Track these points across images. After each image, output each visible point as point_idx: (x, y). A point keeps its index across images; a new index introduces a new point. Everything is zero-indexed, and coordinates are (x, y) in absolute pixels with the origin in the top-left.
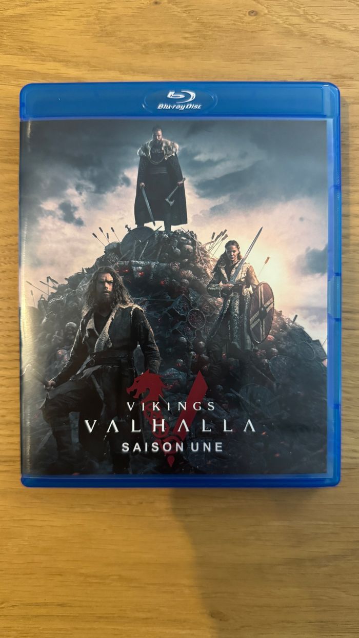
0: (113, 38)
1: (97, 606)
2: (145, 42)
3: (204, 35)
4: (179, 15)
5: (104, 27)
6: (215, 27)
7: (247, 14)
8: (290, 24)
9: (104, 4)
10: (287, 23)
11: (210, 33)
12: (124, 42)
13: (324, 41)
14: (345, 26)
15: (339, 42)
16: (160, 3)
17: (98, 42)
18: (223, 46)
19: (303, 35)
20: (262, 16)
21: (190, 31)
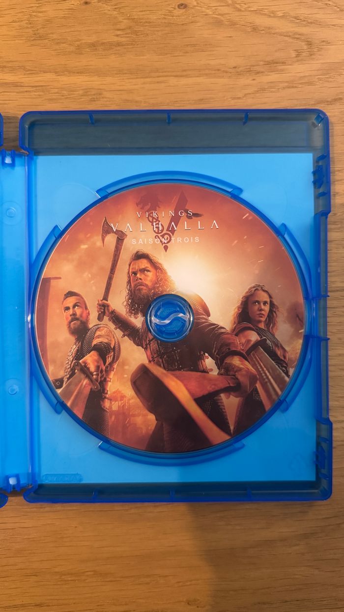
0: (46, 41)
3: (136, 31)
4: (109, 13)
5: (37, 30)
6: (146, 22)
7: (177, 7)
8: (219, 14)
9: (35, 8)
10: (217, 13)
11: (142, 29)
12: (58, 43)
14: (273, 12)
15: (269, 28)
16: (90, 3)
17: (32, 45)
18: (155, 40)
19: (233, 24)
20: (192, 8)
21: (122, 28)
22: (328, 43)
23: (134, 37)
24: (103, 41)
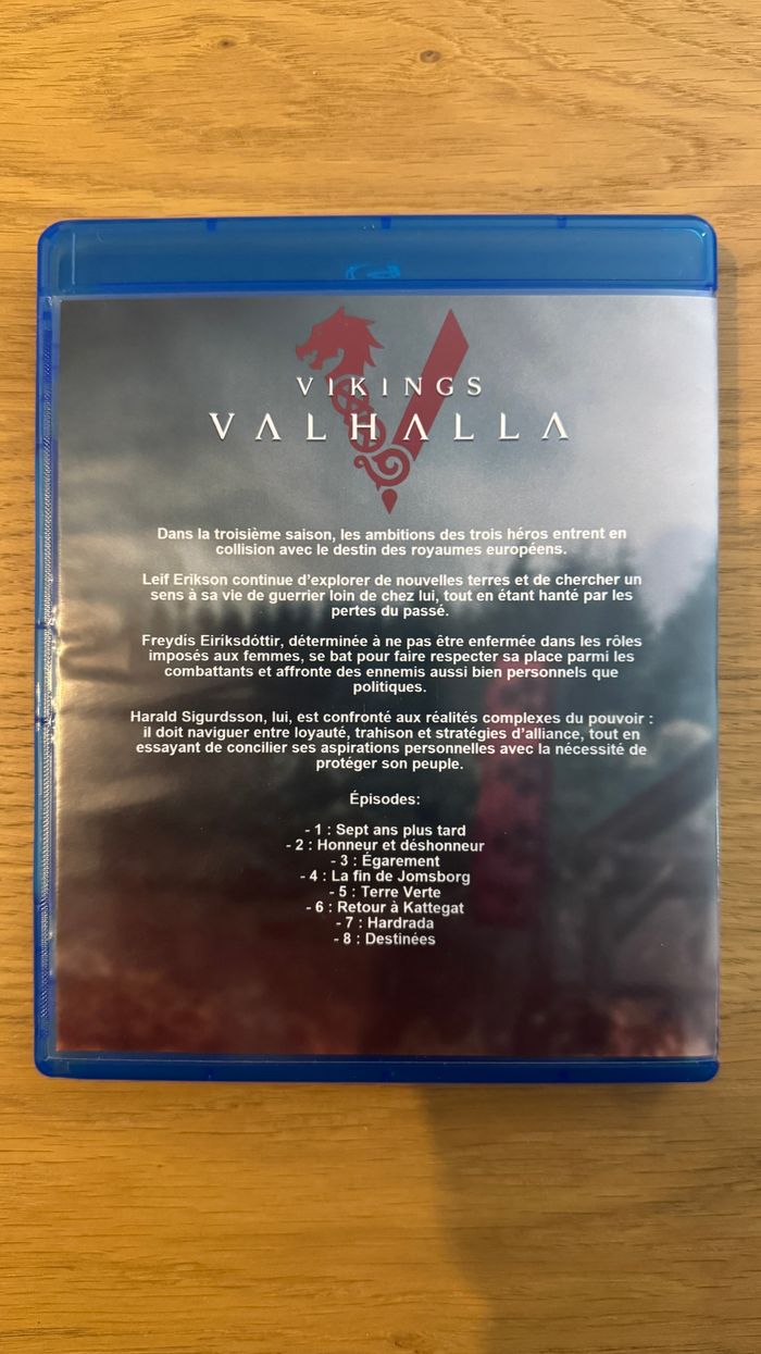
0: (137, 122)
2: (206, 128)
3: (329, 106)
4: (275, 66)
5: (119, 99)
6: (351, 88)
7: (418, 59)
8: (509, 76)
9: (117, 51)
10: (503, 73)
11: (342, 102)
12: (161, 128)
13: (582, 107)
14: (625, 75)
15: (615, 108)
16: (233, 44)
17: (108, 130)
18: (370, 127)
19: (537, 97)
20: (450, 61)
21: (300, 99)
22: (741, 143)
23: (326, 119)
24: (259, 126)
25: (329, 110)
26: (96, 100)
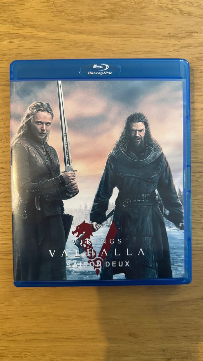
1: (65, 333)
2: (81, 16)
13: (181, 12)
25: (114, 12)
26: (51, 8)
